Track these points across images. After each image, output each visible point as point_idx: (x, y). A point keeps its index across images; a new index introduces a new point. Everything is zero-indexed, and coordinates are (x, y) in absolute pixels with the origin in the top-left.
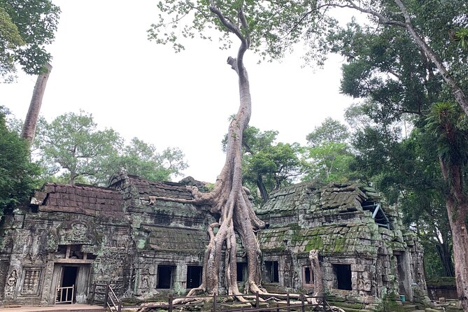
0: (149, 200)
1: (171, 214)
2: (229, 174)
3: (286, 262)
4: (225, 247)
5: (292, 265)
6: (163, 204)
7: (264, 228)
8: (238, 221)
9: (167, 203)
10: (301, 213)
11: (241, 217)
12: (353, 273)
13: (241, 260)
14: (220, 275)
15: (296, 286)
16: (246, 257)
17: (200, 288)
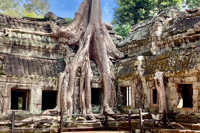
0: (5, 32)
1: (27, 45)
2: (87, 9)
3: (137, 86)
4: (79, 74)
5: (142, 88)
6: (20, 35)
7: (123, 59)
8: (95, 51)
9: (23, 35)
10: (154, 41)
11: (98, 47)
12: (194, 91)
13: (96, 86)
14: (76, 98)
15: (145, 107)
16: (102, 83)
17: (55, 109)
